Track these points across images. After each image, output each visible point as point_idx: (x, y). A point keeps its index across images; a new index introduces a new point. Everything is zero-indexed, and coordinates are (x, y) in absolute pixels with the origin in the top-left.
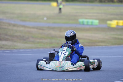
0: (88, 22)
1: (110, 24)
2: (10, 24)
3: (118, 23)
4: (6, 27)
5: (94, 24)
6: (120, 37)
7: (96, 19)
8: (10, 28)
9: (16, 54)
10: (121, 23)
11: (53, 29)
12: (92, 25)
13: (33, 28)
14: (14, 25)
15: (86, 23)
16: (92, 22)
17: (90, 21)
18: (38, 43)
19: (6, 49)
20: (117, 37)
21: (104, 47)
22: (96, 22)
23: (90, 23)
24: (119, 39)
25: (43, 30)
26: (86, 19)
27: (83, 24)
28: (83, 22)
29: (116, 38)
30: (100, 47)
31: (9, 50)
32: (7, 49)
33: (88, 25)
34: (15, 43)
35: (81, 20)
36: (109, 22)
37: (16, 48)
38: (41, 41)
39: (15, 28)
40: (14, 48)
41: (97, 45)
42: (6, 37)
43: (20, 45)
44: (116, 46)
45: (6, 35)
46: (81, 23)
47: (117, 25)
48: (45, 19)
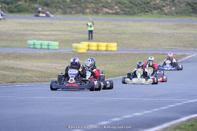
5: (50, 47)
12: (48, 49)
16: (48, 45)
17: (46, 42)
22: (55, 45)
26: (39, 40)
27: (35, 48)
28: (34, 45)
35: (31, 42)
46: (32, 46)
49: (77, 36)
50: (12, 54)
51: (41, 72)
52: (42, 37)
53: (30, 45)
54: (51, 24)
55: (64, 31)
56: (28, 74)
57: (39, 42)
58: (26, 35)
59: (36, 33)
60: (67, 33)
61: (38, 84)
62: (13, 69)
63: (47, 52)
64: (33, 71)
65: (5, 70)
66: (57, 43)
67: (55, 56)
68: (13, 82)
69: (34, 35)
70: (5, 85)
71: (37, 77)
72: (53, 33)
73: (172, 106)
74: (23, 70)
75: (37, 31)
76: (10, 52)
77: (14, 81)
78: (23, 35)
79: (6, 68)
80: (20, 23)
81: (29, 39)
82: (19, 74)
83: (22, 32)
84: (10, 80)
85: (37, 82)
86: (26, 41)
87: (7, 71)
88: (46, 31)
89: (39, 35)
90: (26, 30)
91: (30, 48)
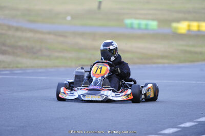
0: (139, 24)
1: (176, 28)
2: (10, 27)
3: (189, 26)
4: (3, 32)
6: (193, 49)
7: (153, 20)
8: (11, 33)
9: (20, 77)
10: (194, 26)
11: (82, 35)
13: (49, 33)
14: (17, 29)
15: (136, 26)
16: (147, 25)
18: (57, 58)
19: (4, 68)
20: (188, 49)
21: (166, 65)
22: (153, 24)
23: (143, 27)
24: (190, 52)
25: (65, 36)
26: (137, 18)
27: (132, 28)
28: (132, 24)
29: (186, 52)
30: (160, 65)
31: (8, 69)
32: (6, 68)
33: (140, 29)
34: (19, 59)
35: (128, 21)
36: (175, 25)
37: (19, 66)
38: (61, 54)
39: (19, 34)
40: (17, 67)
41: (155, 63)
42: (4, 48)
43: (26, 61)
44: (187, 64)
45: (4, 44)
47: (189, 30)
48: (69, 18)
57: (136, 22)
67: (154, 36)
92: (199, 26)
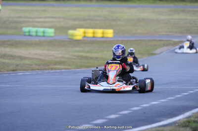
0: (37, 32)
1: (72, 35)
3: (85, 33)
5: (46, 35)
7: (50, 27)
10: (90, 32)
12: (44, 36)
15: (34, 34)
16: (44, 32)
17: (41, 30)
22: (50, 32)
23: (41, 34)
26: (34, 27)
27: (30, 35)
28: (29, 32)
33: (37, 36)
35: (26, 29)
36: (71, 32)
46: (27, 34)
47: (85, 37)
49: (71, 23)
50: (7, 41)
51: (40, 59)
52: (36, 24)
53: (25, 32)
54: (45, 11)
55: (59, 18)
56: (27, 62)
57: (34, 29)
58: (20, 22)
59: (30, 20)
60: (62, 20)
61: (40, 72)
62: (11, 57)
63: (42, 39)
64: (32, 59)
65: (3, 58)
66: (52, 30)
67: (52, 43)
68: (13, 71)
69: (29, 22)
70: (8, 74)
71: (36, 65)
72: (47, 20)
73: (186, 94)
74: (21, 58)
75: (31, 18)
76: (6, 40)
77: (14, 69)
78: (17, 22)
79: (4, 56)
80: (13, 10)
81: (24, 27)
82: (18, 62)
83: (15, 19)
84: (11, 68)
85: (38, 70)
86: (21, 28)
87: (6, 59)
88: (40, 18)
89: (33, 22)
90: (20, 17)
91: (25, 35)
92: (94, 33)
